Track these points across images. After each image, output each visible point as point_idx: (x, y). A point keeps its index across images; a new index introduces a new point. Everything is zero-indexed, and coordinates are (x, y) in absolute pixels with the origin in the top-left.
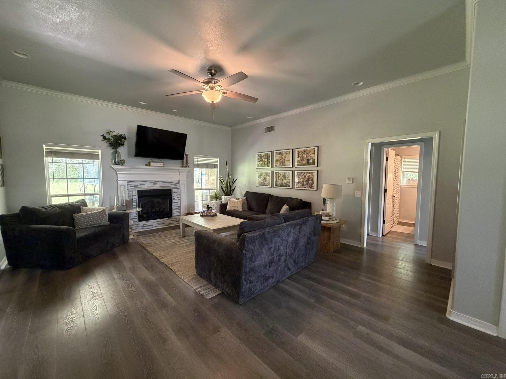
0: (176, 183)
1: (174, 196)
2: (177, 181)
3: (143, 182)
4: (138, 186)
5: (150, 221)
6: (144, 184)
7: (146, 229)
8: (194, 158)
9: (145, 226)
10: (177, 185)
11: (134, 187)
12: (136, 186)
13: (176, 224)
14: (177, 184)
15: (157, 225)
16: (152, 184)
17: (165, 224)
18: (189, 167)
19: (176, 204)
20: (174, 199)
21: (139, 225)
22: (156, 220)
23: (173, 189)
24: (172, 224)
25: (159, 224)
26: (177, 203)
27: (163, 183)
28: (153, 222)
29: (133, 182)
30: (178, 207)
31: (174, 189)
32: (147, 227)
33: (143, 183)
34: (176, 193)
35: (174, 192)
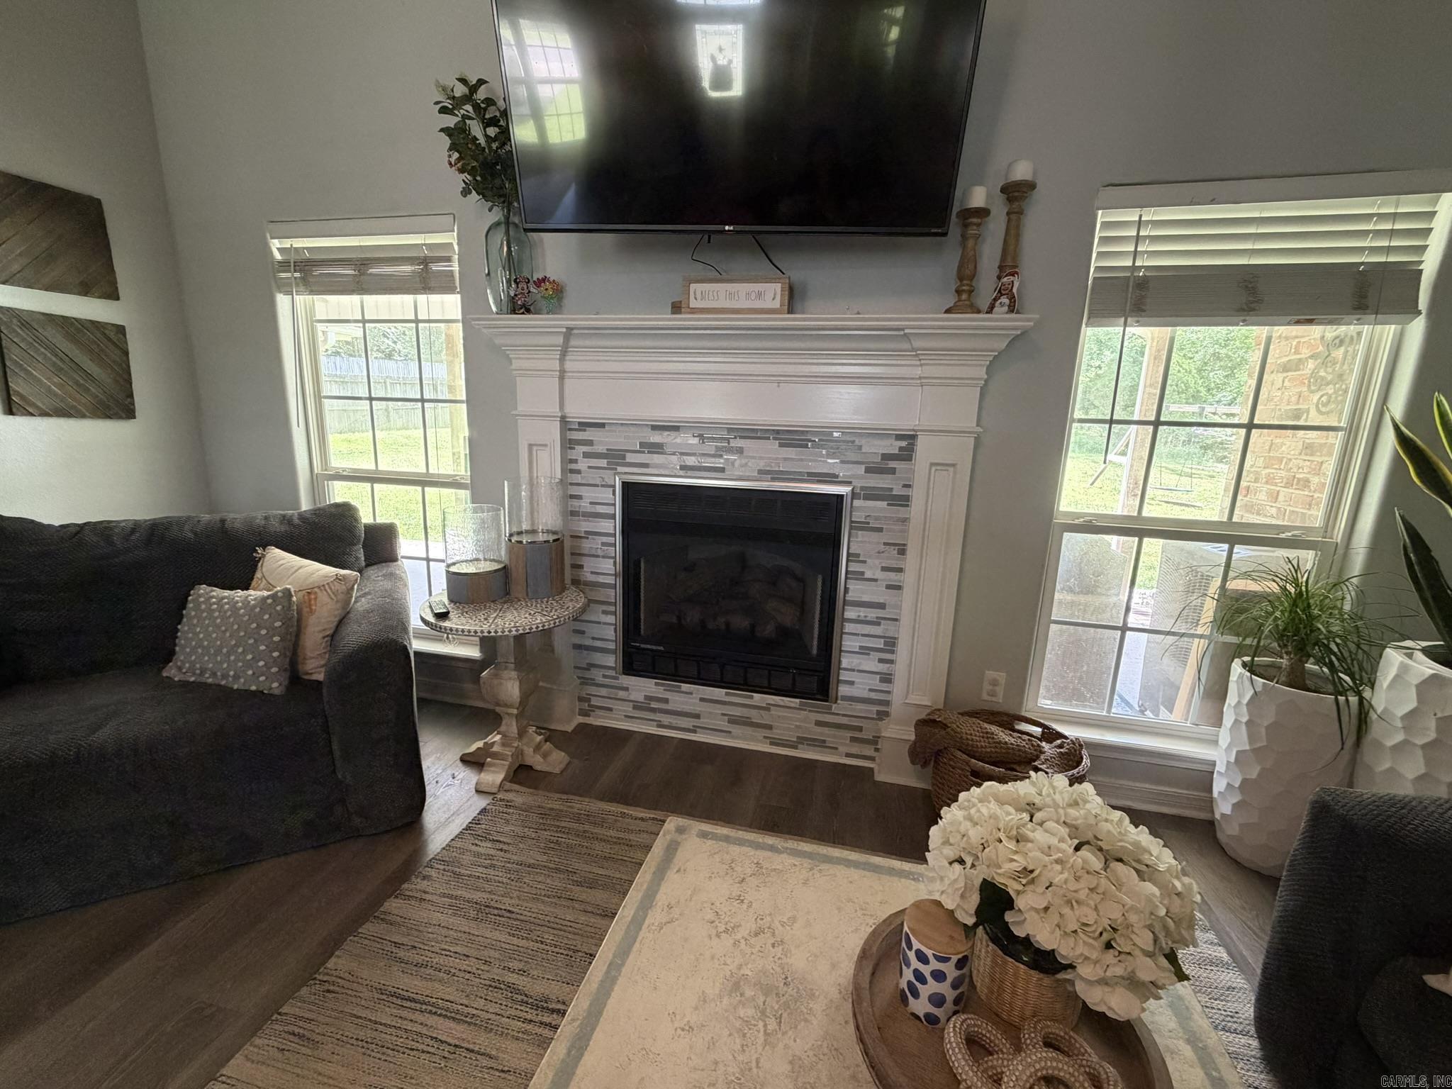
0: (886, 457)
1: (858, 555)
2: (899, 437)
3: (654, 428)
4: (630, 458)
5: (685, 687)
6: (656, 448)
7: (660, 726)
8: (1101, 217)
9: (654, 705)
10: (893, 471)
11: (603, 463)
12: (615, 457)
13: (848, 755)
14: (892, 464)
15: (723, 724)
16: (710, 447)
17: (776, 734)
18: (1012, 309)
19: (872, 614)
20: (860, 576)
21: (622, 694)
22: (718, 693)
23: (857, 503)
24: (821, 744)
25: (733, 721)
26: (881, 613)
27: (781, 445)
28: (702, 700)
29: (602, 425)
30: (880, 644)
31: (867, 498)
32: (666, 719)
33: (656, 438)
34: (880, 530)
35: (864, 527)
